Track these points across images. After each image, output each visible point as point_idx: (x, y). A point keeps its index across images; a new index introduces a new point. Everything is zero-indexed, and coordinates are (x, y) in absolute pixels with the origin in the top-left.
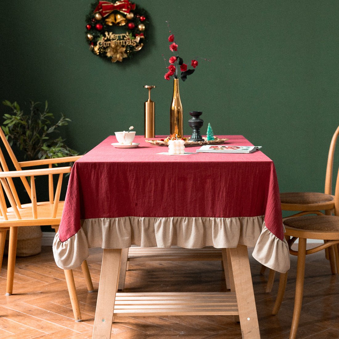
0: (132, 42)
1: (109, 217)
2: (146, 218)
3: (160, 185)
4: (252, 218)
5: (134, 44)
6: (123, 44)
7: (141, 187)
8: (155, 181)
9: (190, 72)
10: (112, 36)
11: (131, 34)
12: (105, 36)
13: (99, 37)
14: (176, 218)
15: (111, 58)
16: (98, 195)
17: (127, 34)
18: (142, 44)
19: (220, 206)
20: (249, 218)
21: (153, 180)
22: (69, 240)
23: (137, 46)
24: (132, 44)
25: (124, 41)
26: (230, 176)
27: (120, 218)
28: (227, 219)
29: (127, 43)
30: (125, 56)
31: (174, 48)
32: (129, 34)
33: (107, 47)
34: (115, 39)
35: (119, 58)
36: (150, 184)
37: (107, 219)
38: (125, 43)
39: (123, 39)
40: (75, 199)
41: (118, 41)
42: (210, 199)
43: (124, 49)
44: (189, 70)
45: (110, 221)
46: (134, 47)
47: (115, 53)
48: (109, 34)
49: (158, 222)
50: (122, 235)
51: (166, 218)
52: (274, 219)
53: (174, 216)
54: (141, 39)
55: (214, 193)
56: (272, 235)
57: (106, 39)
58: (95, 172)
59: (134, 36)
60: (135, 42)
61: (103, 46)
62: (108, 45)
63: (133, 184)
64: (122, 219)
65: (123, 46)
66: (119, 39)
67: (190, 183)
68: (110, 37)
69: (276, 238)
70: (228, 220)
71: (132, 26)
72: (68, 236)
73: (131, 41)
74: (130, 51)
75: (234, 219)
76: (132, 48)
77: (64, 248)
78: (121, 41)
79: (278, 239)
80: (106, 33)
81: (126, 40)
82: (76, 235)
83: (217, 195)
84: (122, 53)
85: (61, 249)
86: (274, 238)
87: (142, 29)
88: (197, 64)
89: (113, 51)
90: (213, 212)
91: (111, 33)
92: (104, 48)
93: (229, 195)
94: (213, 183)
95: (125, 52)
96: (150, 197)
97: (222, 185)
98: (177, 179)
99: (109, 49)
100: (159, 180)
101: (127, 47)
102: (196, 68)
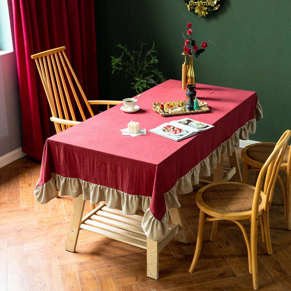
0: (211, 4)
1: (65, 176)
2: (86, 182)
3: (92, 164)
4: (147, 197)
5: (213, 5)
6: (206, 4)
7: (82, 162)
8: (89, 161)
9: (202, 51)
14: (102, 186)
15: (197, 14)
16: (59, 162)
18: (219, 5)
19: (126, 186)
20: (145, 197)
21: (88, 160)
22: (41, 186)
23: (215, 6)
24: (212, 5)
25: (206, 2)
26: (131, 167)
27: (71, 178)
28: (129, 195)
29: (208, 4)
30: (207, 13)
31: (190, 33)
33: (196, 6)
35: (203, 14)
37: (64, 178)
38: (207, 3)
40: (45, 162)
41: (203, 2)
42: (120, 180)
43: (206, 8)
44: (201, 49)
45: (66, 179)
46: (213, 7)
47: (200, 11)
49: (92, 186)
50: (72, 189)
51: (97, 185)
52: (153, 205)
53: (101, 184)
54: (217, 1)
55: (122, 176)
56: (151, 215)
58: (57, 147)
60: (214, 3)
61: (193, 5)
62: (196, 5)
63: (77, 160)
64: (73, 180)
65: (205, 6)
67: (108, 167)
69: (154, 217)
70: (130, 196)
72: (41, 184)
73: (211, 2)
74: (210, 10)
75: (134, 196)
76: (212, 8)
77: (39, 191)
78: (205, 2)
79: (155, 218)
81: (208, 1)
82: (45, 184)
83: (124, 178)
84: (204, 11)
85: (37, 191)
86: (152, 217)
88: (206, 46)
89: (199, 9)
90: (122, 188)
92: (194, 6)
93: (131, 180)
94: (122, 170)
95: (207, 10)
96: (87, 170)
97: (127, 173)
98: (101, 162)
99: (197, 8)
100: (91, 161)
101: (208, 7)
102: (206, 49)
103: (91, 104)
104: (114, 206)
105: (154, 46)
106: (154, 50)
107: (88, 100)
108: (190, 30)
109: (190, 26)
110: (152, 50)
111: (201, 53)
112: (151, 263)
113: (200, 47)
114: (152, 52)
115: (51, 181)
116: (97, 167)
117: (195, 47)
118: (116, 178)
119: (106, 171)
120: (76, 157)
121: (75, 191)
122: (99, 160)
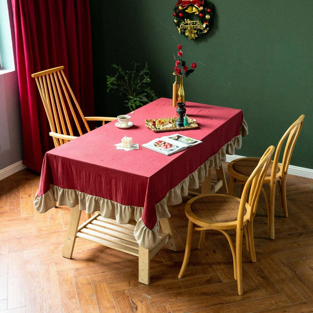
0: (201, 27)
1: (63, 188)
2: (82, 193)
3: (88, 176)
4: (139, 208)
5: (202, 28)
6: (195, 28)
7: (78, 175)
8: (86, 173)
10: (189, 22)
11: (200, 22)
12: (184, 21)
13: (181, 22)
14: (97, 197)
15: (187, 36)
16: (57, 174)
17: (198, 21)
18: (208, 28)
19: (119, 197)
20: (137, 207)
21: (84, 172)
22: (40, 197)
23: (204, 29)
24: (201, 28)
25: (196, 26)
26: (125, 180)
27: (69, 189)
28: (123, 205)
29: (198, 27)
30: (197, 36)
32: (199, 21)
33: (186, 29)
34: (191, 24)
35: (193, 37)
36: (83, 174)
37: (62, 189)
38: (197, 27)
39: (195, 24)
40: (44, 174)
41: (193, 26)
42: (114, 191)
43: (196, 31)
44: (191, 70)
45: (64, 190)
46: (202, 30)
47: (190, 34)
48: (187, 20)
49: (88, 197)
50: (69, 199)
51: (92, 196)
52: (145, 215)
53: (96, 195)
54: (206, 25)
55: (116, 188)
56: (143, 224)
57: (185, 23)
58: (55, 160)
59: (203, 23)
60: (203, 27)
61: (183, 28)
62: (187, 28)
63: (74, 172)
64: (70, 191)
65: (195, 29)
66: (193, 24)
67: (103, 179)
68: (188, 23)
69: (145, 227)
70: (123, 207)
71: (202, 15)
72: (40, 195)
73: (201, 26)
74: (199, 33)
75: (127, 207)
76: (201, 31)
77: (38, 201)
78: (194, 26)
79: (146, 228)
80: (185, 20)
81: (197, 25)
82: (44, 195)
83: (118, 190)
84: (194, 33)
85: (36, 201)
86: (144, 227)
87: (208, 18)
88: (196, 66)
89: (189, 32)
90: (116, 199)
91: (188, 20)
92: (184, 29)
93: (124, 192)
94: (116, 182)
95: (197, 33)
96: (83, 182)
97: (121, 185)
98: (96, 175)
99: (187, 31)
100: (88, 173)
101: (198, 30)
102: (195, 69)
103: (87, 120)
104: (108, 216)
105: (146, 66)
106: (147, 70)
107: (85, 116)
108: (181, 52)
109: (180, 48)
110: (144, 70)
111: (191, 73)
112: (142, 270)
113: (190, 68)
114: (145, 72)
115: (49, 192)
116: (93, 179)
117: (185, 68)
118: (110, 190)
119: (101, 183)
120: (73, 170)
121: (72, 202)
122: (95, 172)
